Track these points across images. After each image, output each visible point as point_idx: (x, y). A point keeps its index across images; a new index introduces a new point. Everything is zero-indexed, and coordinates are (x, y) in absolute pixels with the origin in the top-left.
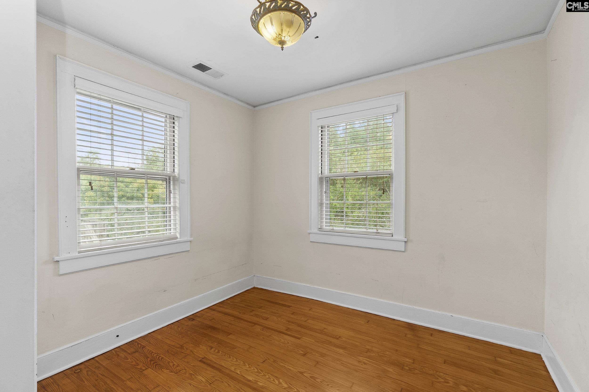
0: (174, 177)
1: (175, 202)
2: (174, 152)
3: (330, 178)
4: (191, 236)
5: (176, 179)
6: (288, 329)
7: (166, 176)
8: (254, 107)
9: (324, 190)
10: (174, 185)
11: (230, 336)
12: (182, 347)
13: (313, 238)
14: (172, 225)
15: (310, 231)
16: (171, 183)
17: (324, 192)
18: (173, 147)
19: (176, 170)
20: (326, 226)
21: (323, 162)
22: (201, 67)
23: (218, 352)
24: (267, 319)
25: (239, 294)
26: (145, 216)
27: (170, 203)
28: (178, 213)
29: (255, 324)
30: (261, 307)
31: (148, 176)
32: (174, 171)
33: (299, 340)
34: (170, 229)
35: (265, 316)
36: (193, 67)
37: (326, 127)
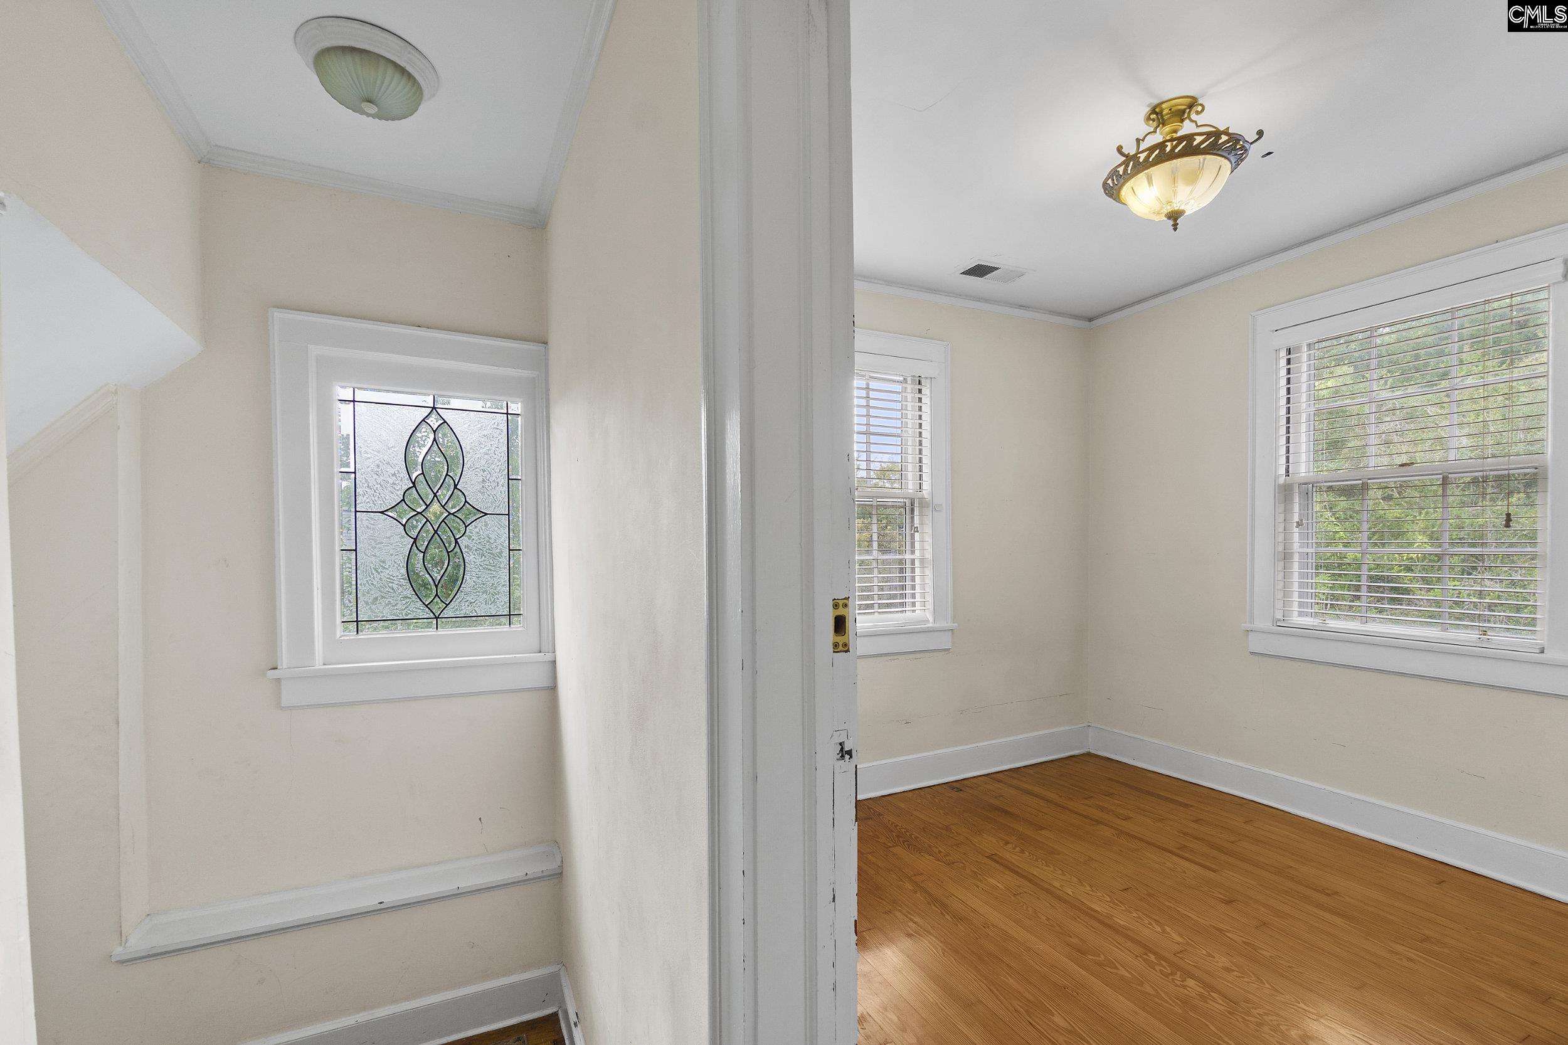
0: (922, 499)
1: (923, 549)
2: (920, 450)
3: (1315, 485)
4: (955, 618)
5: (923, 504)
6: (1183, 847)
7: (906, 498)
8: (1090, 320)
9: (1296, 518)
10: (921, 515)
11: (1043, 832)
12: (948, 828)
13: (1256, 643)
14: (918, 596)
15: (1248, 625)
16: (916, 512)
17: (1295, 524)
18: (917, 439)
19: (926, 486)
20: (1301, 614)
21: (1291, 442)
22: (980, 271)
23: (1022, 851)
24: (1127, 818)
25: (1052, 761)
26: (872, 576)
27: (913, 552)
28: (929, 572)
29: (1098, 822)
30: (1110, 795)
31: (878, 500)
32: (920, 489)
33: (1214, 874)
34: (914, 604)
35: (1121, 812)
36: (963, 273)
37: (1305, 348)
